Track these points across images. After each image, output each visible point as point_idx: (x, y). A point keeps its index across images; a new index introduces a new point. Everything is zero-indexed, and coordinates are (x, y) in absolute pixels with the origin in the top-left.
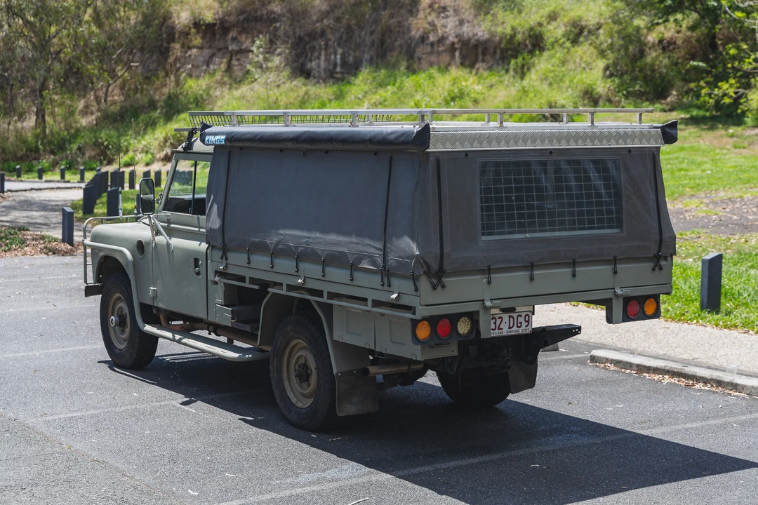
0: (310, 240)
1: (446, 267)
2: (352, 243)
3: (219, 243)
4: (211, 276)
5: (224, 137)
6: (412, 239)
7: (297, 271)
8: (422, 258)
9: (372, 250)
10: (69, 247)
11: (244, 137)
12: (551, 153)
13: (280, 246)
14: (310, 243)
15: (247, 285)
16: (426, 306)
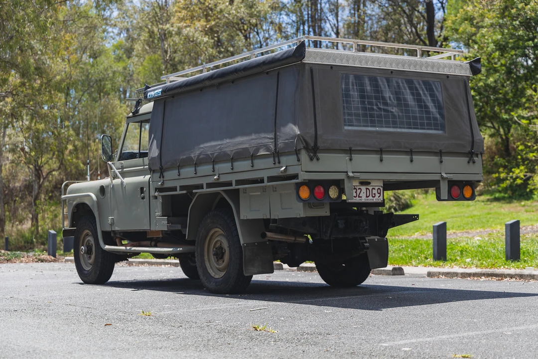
0: (222, 146)
1: (319, 144)
2: (252, 139)
3: (157, 167)
4: (152, 193)
5: (160, 90)
6: (295, 125)
7: (214, 171)
8: (302, 136)
9: (267, 140)
10: (53, 258)
11: (174, 86)
12: (392, 72)
13: (201, 157)
14: (222, 148)
15: (178, 192)
16: (306, 172)
